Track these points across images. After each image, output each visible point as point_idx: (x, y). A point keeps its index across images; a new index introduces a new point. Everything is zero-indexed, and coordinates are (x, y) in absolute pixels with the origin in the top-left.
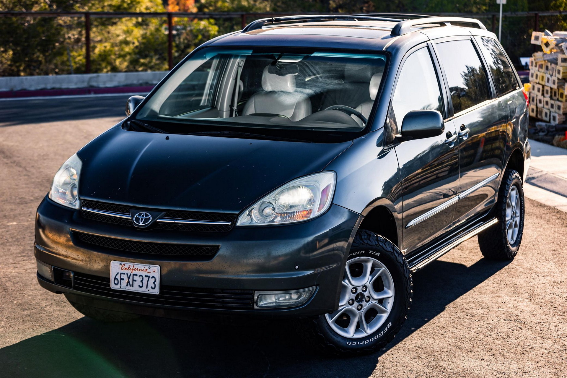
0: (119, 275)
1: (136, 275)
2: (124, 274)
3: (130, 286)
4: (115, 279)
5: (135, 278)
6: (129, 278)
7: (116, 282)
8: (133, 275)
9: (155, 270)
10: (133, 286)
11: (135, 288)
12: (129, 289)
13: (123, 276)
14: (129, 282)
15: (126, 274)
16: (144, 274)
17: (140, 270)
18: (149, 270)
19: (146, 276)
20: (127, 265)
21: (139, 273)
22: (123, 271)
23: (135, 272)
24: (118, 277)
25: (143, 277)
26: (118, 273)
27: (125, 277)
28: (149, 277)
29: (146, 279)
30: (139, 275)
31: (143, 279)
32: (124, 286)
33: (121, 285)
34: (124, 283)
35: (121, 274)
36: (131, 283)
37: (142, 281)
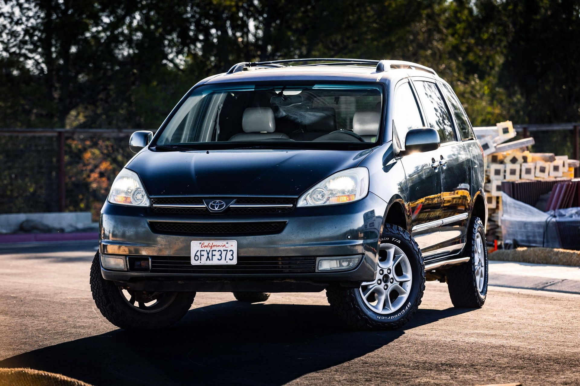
0: (199, 252)
1: (216, 251)
2: (204, 251)
3: (210, 260)
4: (196, 255)
5: (214, 253)
6: (208, 254)
7: (196, 258)
8: (212, 251)
9: (232, 245)
10: (212, 260)
11: (215, 262)
12: (209, 263)
13: (203, 253)
14: (208, 257)
15: (205, 251)
16: (222, 249)
17: (218, 246)
18: (227, 245)
19: (224, 250)
20: (206, 243)
21: (217, 249)
22: (203, 249)
23: (213, 249)
24: (198, 254)
25: (221, 251)
26: (198, 251)
27: (205, 253)
28: (227, 251)
29: (224, 253)
30: (217, 250)
31: (221, 253)
32: (204, 262)
33: (201, 260)
34: (204, 258)
35: (201, 251)
36: (211, 258)
37: (220, 255)
